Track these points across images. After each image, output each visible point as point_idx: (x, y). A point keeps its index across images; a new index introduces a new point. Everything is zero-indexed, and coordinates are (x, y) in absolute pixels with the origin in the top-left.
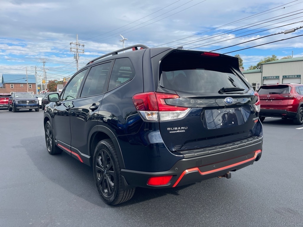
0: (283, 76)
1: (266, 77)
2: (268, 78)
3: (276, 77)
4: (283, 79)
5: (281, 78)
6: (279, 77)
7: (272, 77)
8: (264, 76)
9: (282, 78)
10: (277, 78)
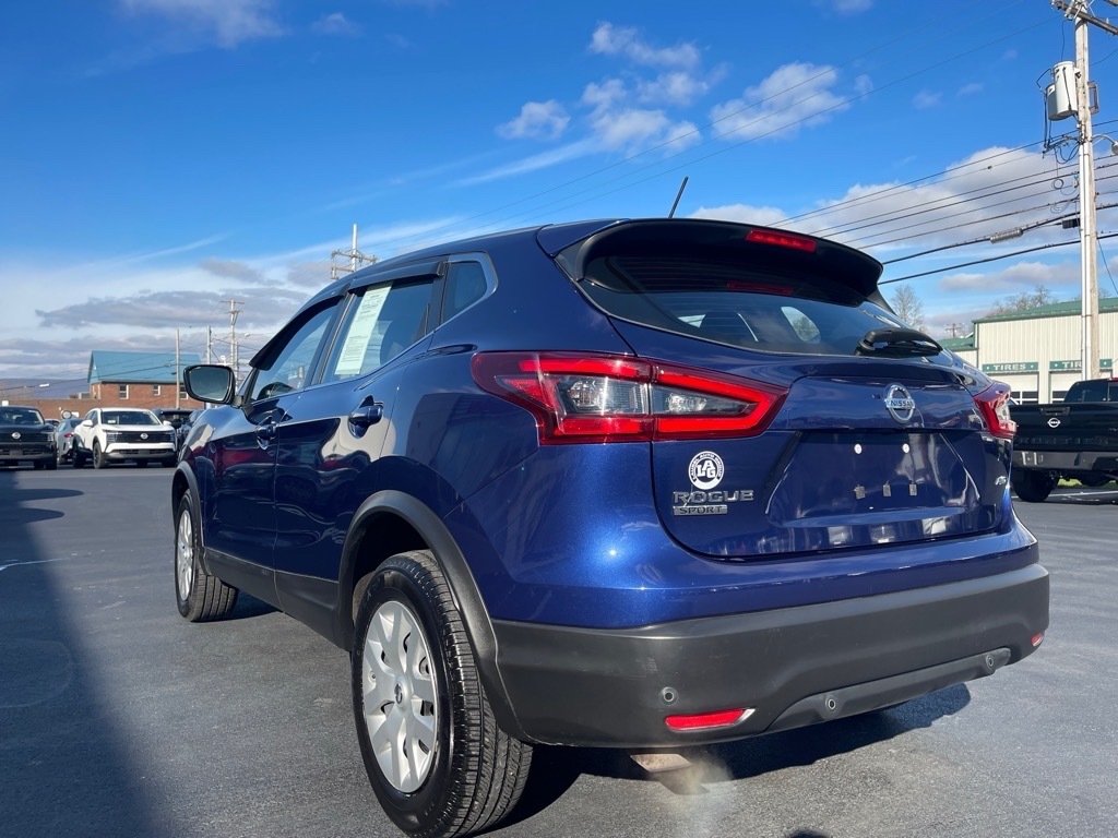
0: (1052, 364)
1: (991, 366)
2: (999, 368)
3: (1028, 365)
4: (1051, 373)
5: (1044, 369)
6: (1036, 365)
7: (1012, 364)
8: (984, 363)
9: (1048, 369)
10: (1031, 369)
